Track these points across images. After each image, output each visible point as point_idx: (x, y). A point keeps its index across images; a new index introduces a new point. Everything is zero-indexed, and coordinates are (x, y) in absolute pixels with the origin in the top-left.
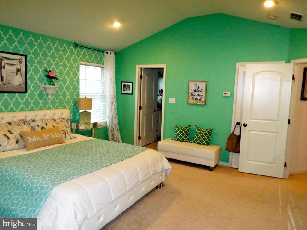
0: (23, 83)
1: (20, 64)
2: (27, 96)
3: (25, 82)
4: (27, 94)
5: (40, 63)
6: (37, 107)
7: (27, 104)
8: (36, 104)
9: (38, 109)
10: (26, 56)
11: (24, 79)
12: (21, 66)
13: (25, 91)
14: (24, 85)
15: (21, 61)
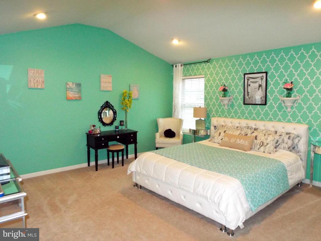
0: (263, 97)
1: (262, 80)
2: (267, 108)
3: (265, 96)
4: (267, 106)
5: (281, 76)
6: (275, 118)
7: (267, 114)
8: (275, 116)
9: (276, 120)
10: (266, 73)
11: (265, 93)
12: (262, 82)
13: (264, 103)
14: (264, 98)
15: (262, 78)
